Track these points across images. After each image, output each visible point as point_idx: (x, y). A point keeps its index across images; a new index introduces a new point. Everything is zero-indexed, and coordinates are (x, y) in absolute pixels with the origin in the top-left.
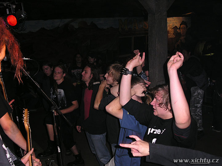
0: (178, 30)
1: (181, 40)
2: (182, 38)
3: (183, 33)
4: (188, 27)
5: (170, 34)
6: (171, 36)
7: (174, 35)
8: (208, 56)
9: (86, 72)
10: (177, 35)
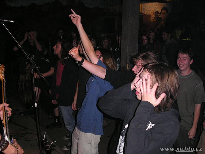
0: (159, 15)
1: (161, 24)
2: (162, 22)
3: (163, 18)
4: (169, 13)
5: (151, 18)
6: (152, 20)
7: (155, 19)
8: (183, 40)
9: (57, 47)
10: (158, 19)
